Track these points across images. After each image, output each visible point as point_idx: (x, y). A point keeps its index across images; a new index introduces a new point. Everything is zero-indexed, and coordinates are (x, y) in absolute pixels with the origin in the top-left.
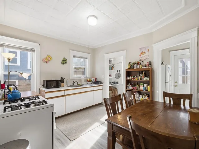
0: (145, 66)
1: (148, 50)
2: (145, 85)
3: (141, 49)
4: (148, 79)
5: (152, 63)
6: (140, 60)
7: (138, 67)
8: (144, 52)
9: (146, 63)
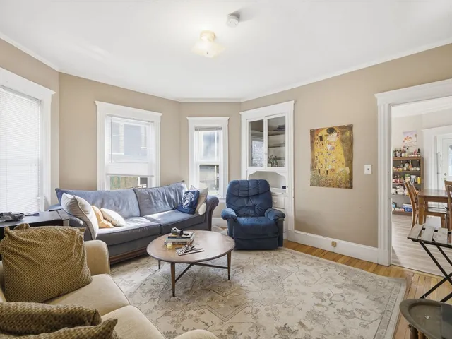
0: (411, 154)
1: (416, 136)
2: (413, 177)
3: (404, 133)
4: (418, 169)
5: (421, 151)
6: (404, 147)
7: (403, 155)
8: (410, 138)
9: (412, 150)
